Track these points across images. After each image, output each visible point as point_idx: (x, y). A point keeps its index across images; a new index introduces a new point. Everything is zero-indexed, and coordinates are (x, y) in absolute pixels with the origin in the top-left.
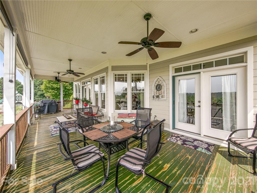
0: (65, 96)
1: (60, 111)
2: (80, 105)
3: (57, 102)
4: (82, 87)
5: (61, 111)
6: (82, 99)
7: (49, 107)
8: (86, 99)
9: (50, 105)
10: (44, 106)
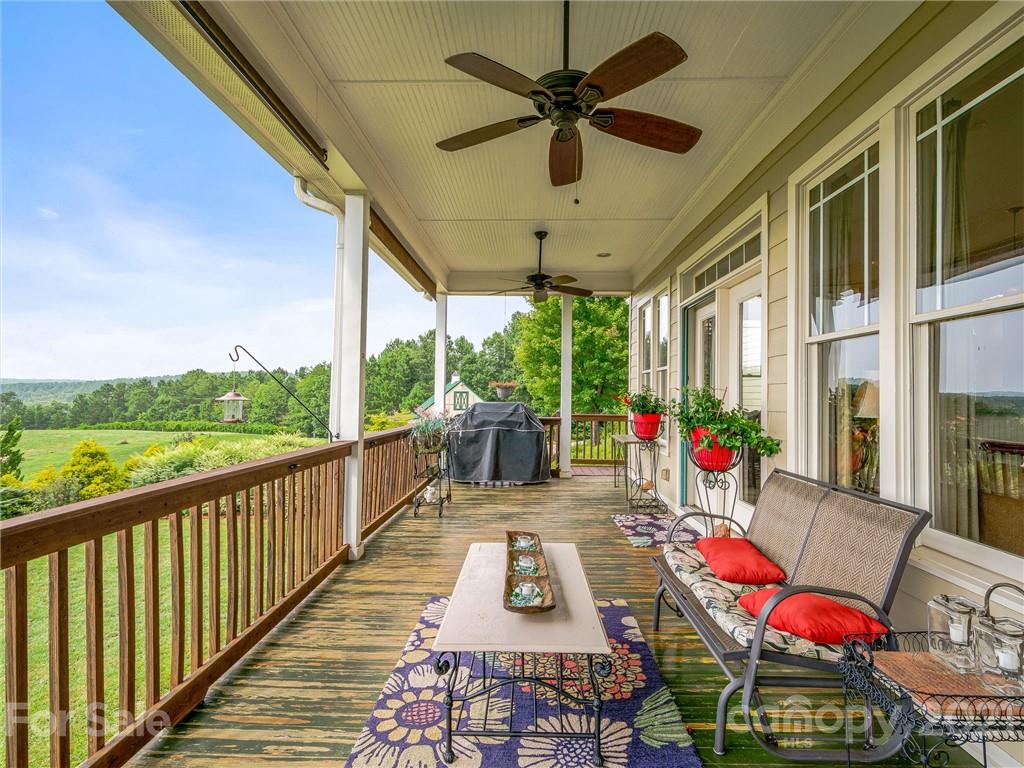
0: (602, 392)
1: (556, 474)
2: (664, 453)
3: (542, 421)
4: (685, 310)
5: (562, 475)
6: (685, 401)
7: (502, 445)
8: (717, 404)
9: (505, 436)
10: (476, 440)
